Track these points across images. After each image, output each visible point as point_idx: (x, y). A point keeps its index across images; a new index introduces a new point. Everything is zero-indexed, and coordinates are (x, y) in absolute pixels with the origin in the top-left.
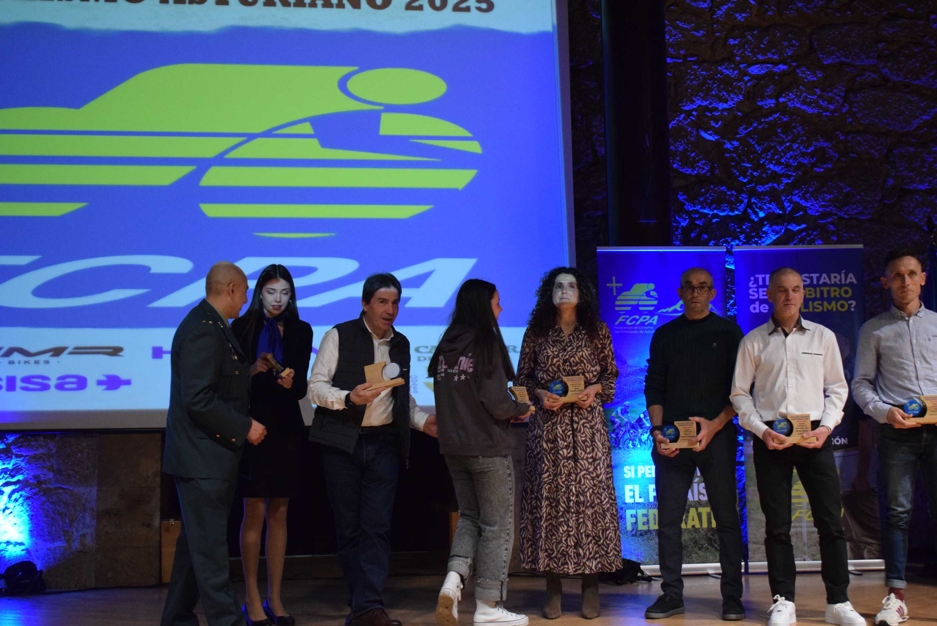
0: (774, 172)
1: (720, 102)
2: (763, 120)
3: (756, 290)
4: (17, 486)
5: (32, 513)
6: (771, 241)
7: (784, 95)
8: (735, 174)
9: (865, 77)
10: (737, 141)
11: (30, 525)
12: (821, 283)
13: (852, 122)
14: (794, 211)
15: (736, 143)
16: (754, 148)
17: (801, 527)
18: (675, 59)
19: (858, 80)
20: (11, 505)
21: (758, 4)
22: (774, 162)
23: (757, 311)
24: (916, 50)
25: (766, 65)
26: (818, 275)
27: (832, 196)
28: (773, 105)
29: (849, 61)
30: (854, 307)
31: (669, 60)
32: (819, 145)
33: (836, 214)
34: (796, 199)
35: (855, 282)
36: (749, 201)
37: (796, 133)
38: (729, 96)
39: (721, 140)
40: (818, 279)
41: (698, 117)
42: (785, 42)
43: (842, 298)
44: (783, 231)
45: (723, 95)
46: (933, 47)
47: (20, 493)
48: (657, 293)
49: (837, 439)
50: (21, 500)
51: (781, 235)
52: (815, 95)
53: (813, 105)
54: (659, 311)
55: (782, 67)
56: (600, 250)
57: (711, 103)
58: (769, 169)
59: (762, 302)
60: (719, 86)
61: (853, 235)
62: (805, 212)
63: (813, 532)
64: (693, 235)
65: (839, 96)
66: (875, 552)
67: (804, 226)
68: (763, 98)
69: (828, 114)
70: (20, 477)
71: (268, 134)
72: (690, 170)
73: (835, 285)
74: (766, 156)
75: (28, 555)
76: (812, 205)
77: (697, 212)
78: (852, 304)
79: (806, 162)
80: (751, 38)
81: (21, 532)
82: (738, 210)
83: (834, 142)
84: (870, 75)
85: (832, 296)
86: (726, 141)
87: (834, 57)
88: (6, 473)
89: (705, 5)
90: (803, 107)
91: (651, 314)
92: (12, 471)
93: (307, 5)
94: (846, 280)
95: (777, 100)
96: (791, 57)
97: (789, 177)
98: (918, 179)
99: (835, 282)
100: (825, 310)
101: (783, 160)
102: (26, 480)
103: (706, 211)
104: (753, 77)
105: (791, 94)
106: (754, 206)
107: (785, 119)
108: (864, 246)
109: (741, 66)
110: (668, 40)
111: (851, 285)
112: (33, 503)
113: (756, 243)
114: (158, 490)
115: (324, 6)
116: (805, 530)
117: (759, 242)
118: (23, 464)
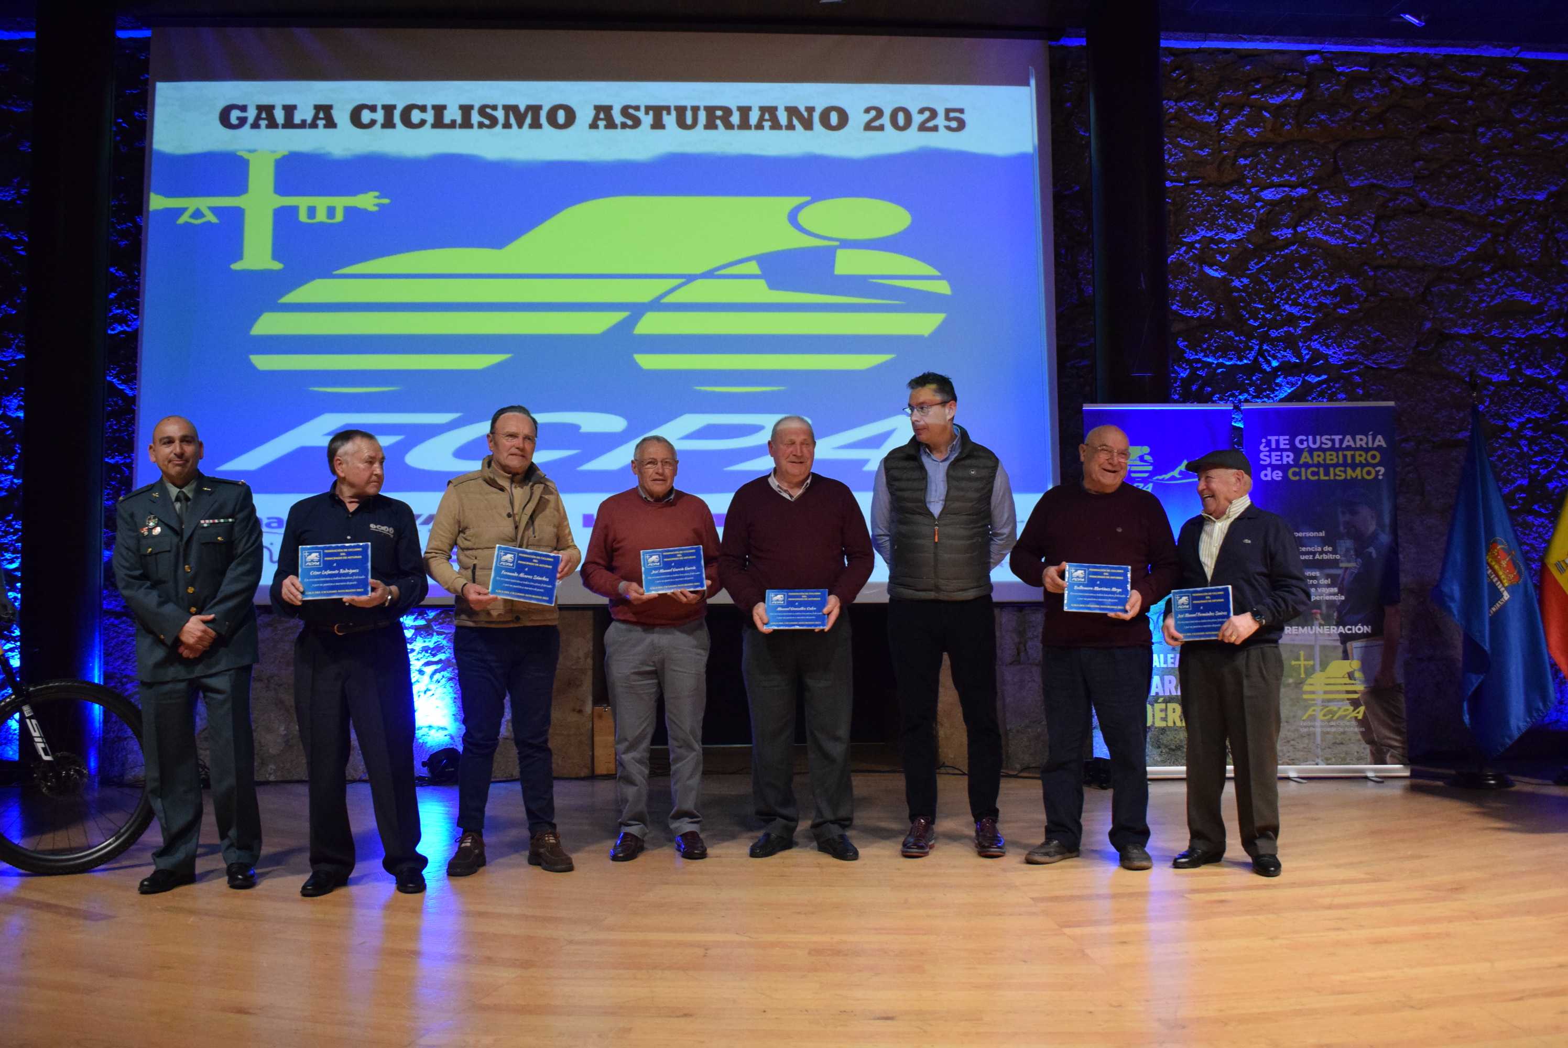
0: (1290, 314)
1: (1228, 232)
2: (1278, 253)
3: (1268, 454)
4: (439, 666)
5: (455, 696)
6: (1286, 394)
7: (1303, 223)
8: (1245, 316)
9: (1398, 202)
10: (1247, 278)
11: (454, 709)
12: (1344, 446)
13: (1383, 255)
14: (1313, 359)
15: (1246, 281)
16: (1267, 286)
17: (1314, 727)
18: (1176, 181)
19: (1390, 205)
20: (433, 686)
21: (1273, 117)
22: (1290, 302)
23: (1269, 478)
24: (1460, 170)
25: (1281, 188)
26: (1341, 437)
27: (1358, 342)
28: (1289, 236)
29: (1380, 182)
30: (1382, 475)
31: (1168, 184)
32: (1344, 282)
33: (1362, 363)
34: (1315, 345)
35: (1385, 446)
36: (1261, 348)
37: (1316, 268)
38: (1239, 225)
39: (1228, 277)
40: (1341, 441)
41: (1202, 250)
42: (1304, 161)
43: (1368, 464)
44: (1299, 383)
45: (1232, 224)
46: (1480, 166)
47: (443, 673)
48: (1153, 457)
49: (1359, 626)
50: (444, 681)
51: (1298, 388)
52: (1339, 222)
53: (1337, 235)
54: (1155, 478)
55: (1301, 191)
56: (1087, 407)
57: (1217, 234)
58: (1285, 311)
59: (1274, 468)
60: (1226, 215)
61: (1382, 388)
62: (1327, 360)
63: (1328, 733)
64: (1194, 388)
65: (1368, 224)
66: (1399, 757)
67: (1324, 377)
68: (1278, 227)
69: (1354, 245)
70: (442, 656)
71: (709, 275)
72: (1192, 312)
73: (1361, 448)
74: (1282, 295)
75: (451, 741)
76: (1334, 353)
77: (1199, 361)
78: (1379, 471)
79: (1328, 302)
80: (1265, 157)
81: (444, 716)
82: (1247, 358)
83: (1362, 278)
84: (1405, 200)
85: (1357, 461)
86: (1234, 278)
87: (1363, 178)
88: (426, 652)
89: (1211, 119)
90: (1325, 238)
91: (1145, 481)
92: (433, 649)
93: (753, 127)
94: (1373, 443)
95: (1295, 228)
96: (1312, 178)
97: (1307, 319)
98: (1460, 322)
99: (1361, 445)
100: (1349, 478)
101: (1300, 301)
102: (448, 660)
103: (1209, 360)
104: (1267, 203)
105: (1311, 223)
106: (1266, 355)
107: (1304, 252)
108: (1396, 403)
109: (1253, 190)
110: (1168, 160)
111: (1379, 448)
112: (456, 684)
113: (1268, 397)
114: (590, 673)
115: (772, 128)
116: (1318, 730)
117: (1272, 396)
118: (444, 642)
